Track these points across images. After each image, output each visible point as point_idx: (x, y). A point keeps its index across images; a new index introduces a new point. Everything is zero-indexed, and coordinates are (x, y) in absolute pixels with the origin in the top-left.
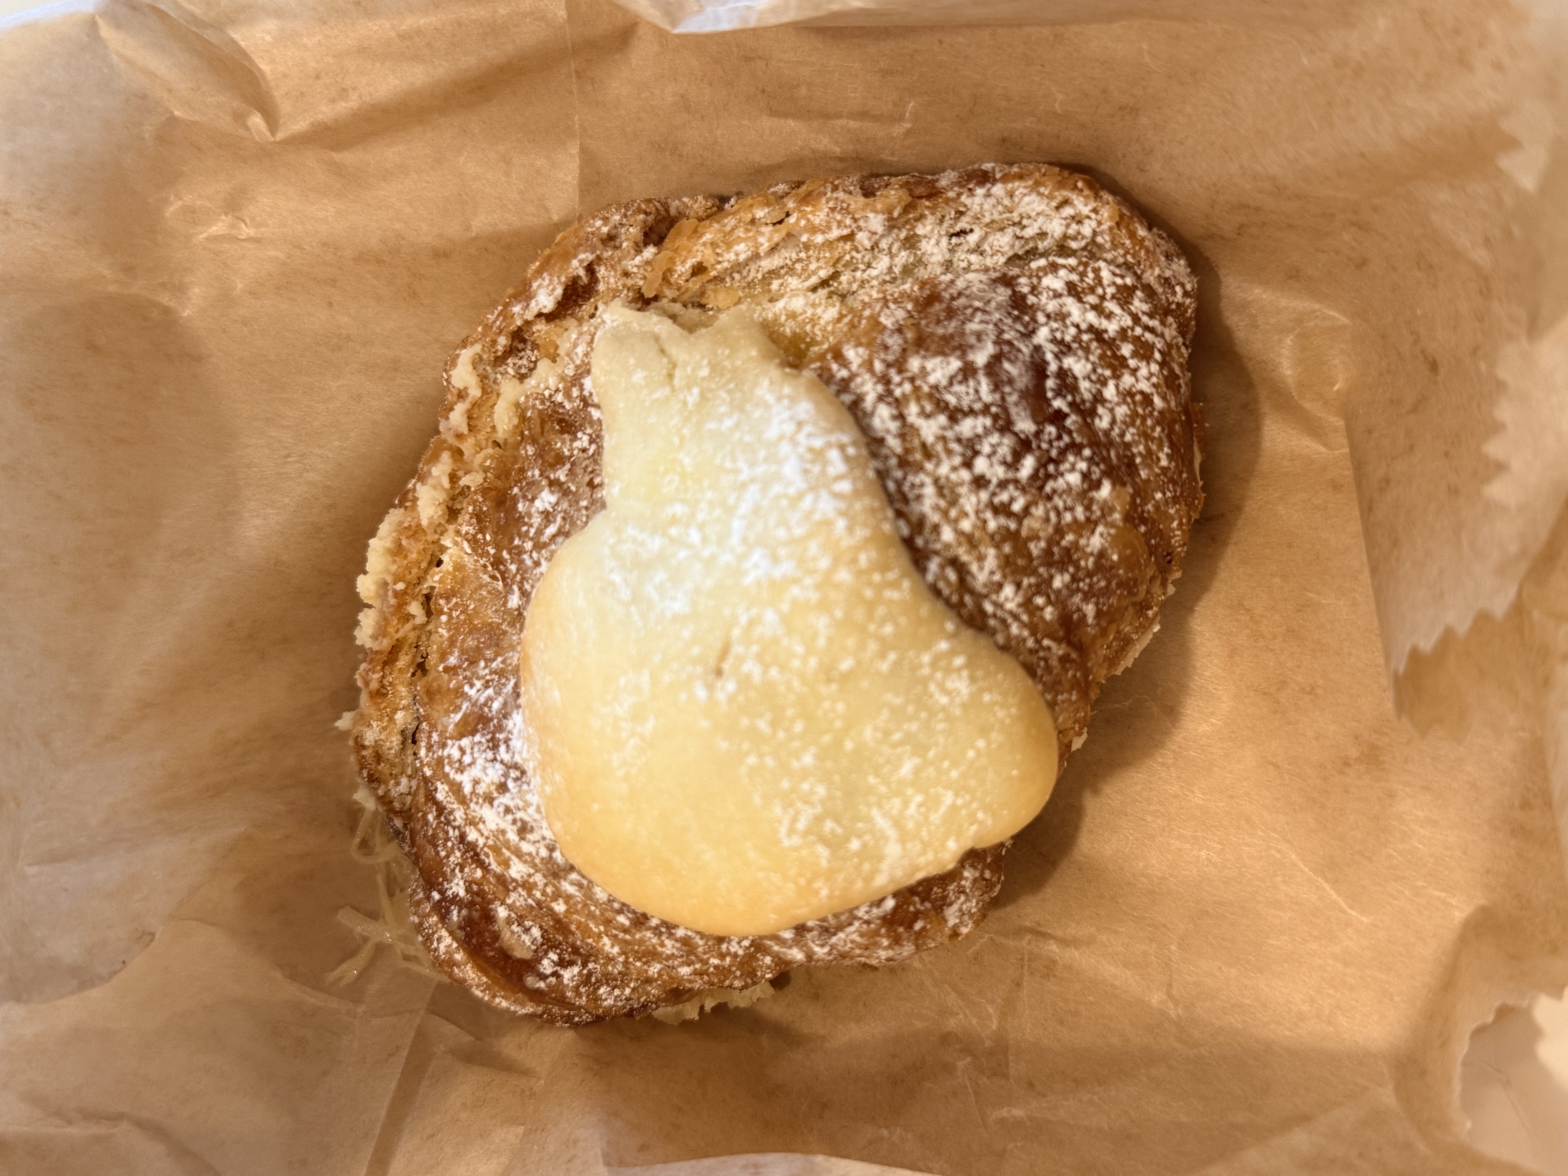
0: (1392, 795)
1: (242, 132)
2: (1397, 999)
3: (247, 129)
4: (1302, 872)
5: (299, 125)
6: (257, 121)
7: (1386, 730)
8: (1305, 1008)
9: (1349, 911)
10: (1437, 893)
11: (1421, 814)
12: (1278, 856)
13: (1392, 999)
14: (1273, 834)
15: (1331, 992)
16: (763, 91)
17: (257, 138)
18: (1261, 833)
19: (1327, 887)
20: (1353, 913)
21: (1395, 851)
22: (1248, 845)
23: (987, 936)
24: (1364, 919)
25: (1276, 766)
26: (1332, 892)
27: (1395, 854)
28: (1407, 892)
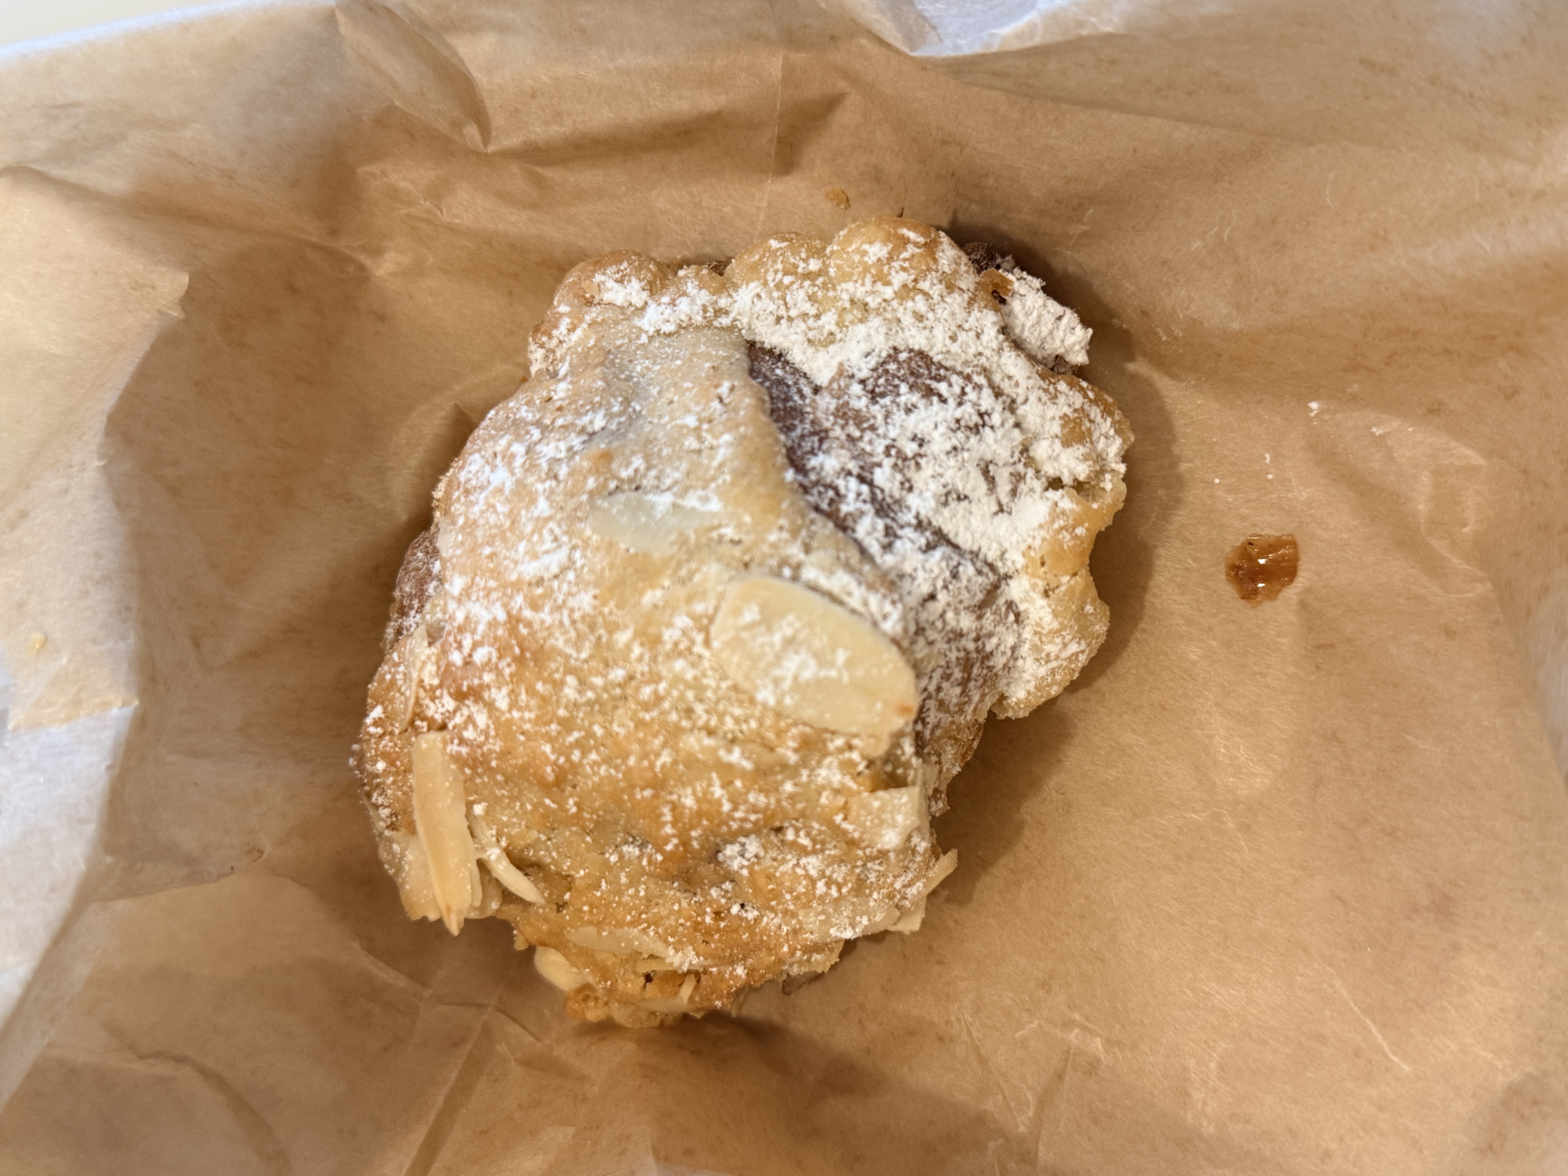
0: (1456, 948)
1: (456, 137)
2: (1426, 1152)
3: (462, 136)
4: (1352, 1010)
5: (512, 141)
6: (472, 131)
7: (1461, 883)
8: (1333, 1146)
9: (1392, 1057)
10: (1484, 1054)
11: (1483, 972)
12: (1330, 991)
13: (1420, 1151)
14: (1328, 969)
15: (1361, 1134)
16: (953, 175)
17: (470, 145)
18: (1316, 966)
19: (1374, 1029)
20: (1396, 1059)
21: (1449, 1003)
22: (1301, 975)
23: (1037, 1022)
24: (1406, 1068)
25: (1343, 902)
26: (1378, 1036)
27: (1449, 1007)
28: (1453, 1047)
